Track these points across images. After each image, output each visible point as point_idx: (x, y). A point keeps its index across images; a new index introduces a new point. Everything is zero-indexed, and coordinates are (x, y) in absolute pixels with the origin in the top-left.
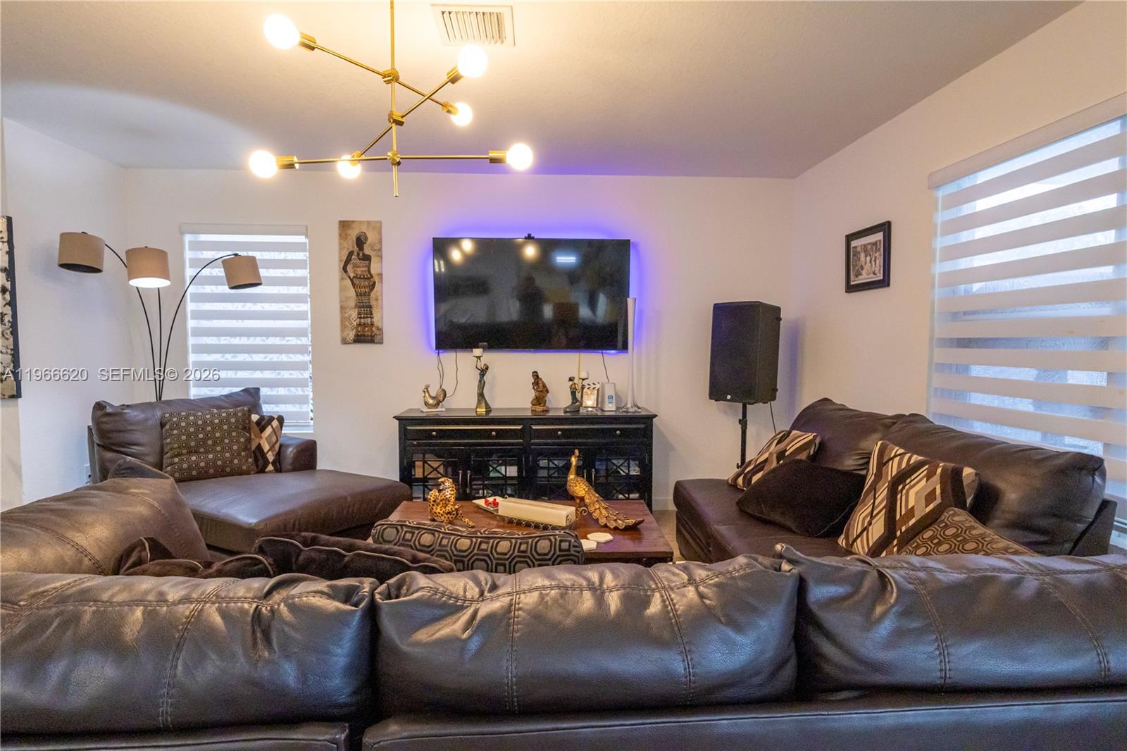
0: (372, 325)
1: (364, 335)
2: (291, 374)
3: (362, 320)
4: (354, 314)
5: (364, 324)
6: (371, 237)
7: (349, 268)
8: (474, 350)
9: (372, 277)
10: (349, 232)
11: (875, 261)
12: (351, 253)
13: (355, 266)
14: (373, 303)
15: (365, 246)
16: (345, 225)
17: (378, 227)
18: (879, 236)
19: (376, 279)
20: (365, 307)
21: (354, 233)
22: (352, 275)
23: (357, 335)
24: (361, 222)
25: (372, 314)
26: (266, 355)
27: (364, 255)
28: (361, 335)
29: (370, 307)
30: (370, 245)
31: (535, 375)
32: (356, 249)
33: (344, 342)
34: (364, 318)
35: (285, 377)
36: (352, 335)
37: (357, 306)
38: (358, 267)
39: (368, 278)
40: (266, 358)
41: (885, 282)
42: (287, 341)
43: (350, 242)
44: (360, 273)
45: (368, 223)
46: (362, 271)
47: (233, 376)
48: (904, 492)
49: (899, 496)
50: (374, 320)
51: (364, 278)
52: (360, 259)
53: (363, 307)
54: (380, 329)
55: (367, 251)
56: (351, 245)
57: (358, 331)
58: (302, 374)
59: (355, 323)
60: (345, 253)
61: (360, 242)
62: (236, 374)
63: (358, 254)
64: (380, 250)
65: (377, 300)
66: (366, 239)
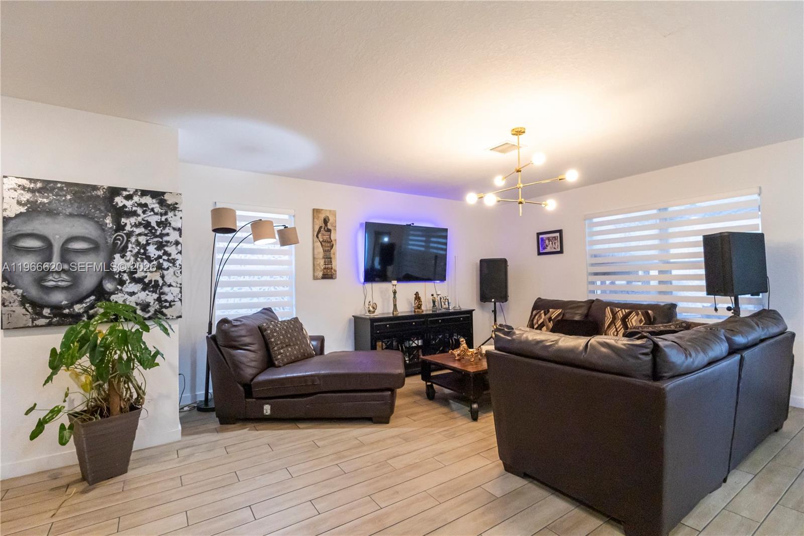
0: (332, 268)
1: (328, 275)
2: (276, 299)
3: (327, 266)
4: (322, 262)
5: (327, 268)
6: (331, 219)
7: (320, 236)
8: (392, 281)
9: (332, 241)
10: (320, 215)
11: (555, 244)
12: (321, 227)
13: (323, 235)
14: (332, 256)
15: (328, 224)
16: (316, 212)
17: (334, 213)
18: (558, 234)
19: (334, 242)
20: (328, 259)
21: (322, 216)
22: (321, 240)
23: (323, 275)
24: (326, 210)
25: (331, 262)
26: (260, 287)
27: (327, 228)
28: (326, 275)
29: (331, 258)
30: (331, 223)
31: (417, 294)
32: (323, 225)
33: (315, 278)
34: (327, 264)
35: (273, 301)
36: (320, 274)
37: (324, 258)
38: (324, 235)
39: (329, 242)
40: (260, 289)
41: (561, 252)
42: (275, 278)
43: (320, 221)
44: (325, 239)
45: (330, 211)
46: (326, 238)
47: (239, 302)
48: (629, 321)
49: (628, 323)
50: (333, 266)
51: (327, 242)
52: (326, 231)
53: (327, 258)
54: (335, 271)
55: (329, 227)
56: (320, 223)
57: (324, 272)
58: (283, 299)
59: (322, 268)
60: (317, 229)
61: (326, 221)
62: (240, 300)
63: (325, 228)
64: (335, 227)
65: (334, 254)
66: (329, 220)
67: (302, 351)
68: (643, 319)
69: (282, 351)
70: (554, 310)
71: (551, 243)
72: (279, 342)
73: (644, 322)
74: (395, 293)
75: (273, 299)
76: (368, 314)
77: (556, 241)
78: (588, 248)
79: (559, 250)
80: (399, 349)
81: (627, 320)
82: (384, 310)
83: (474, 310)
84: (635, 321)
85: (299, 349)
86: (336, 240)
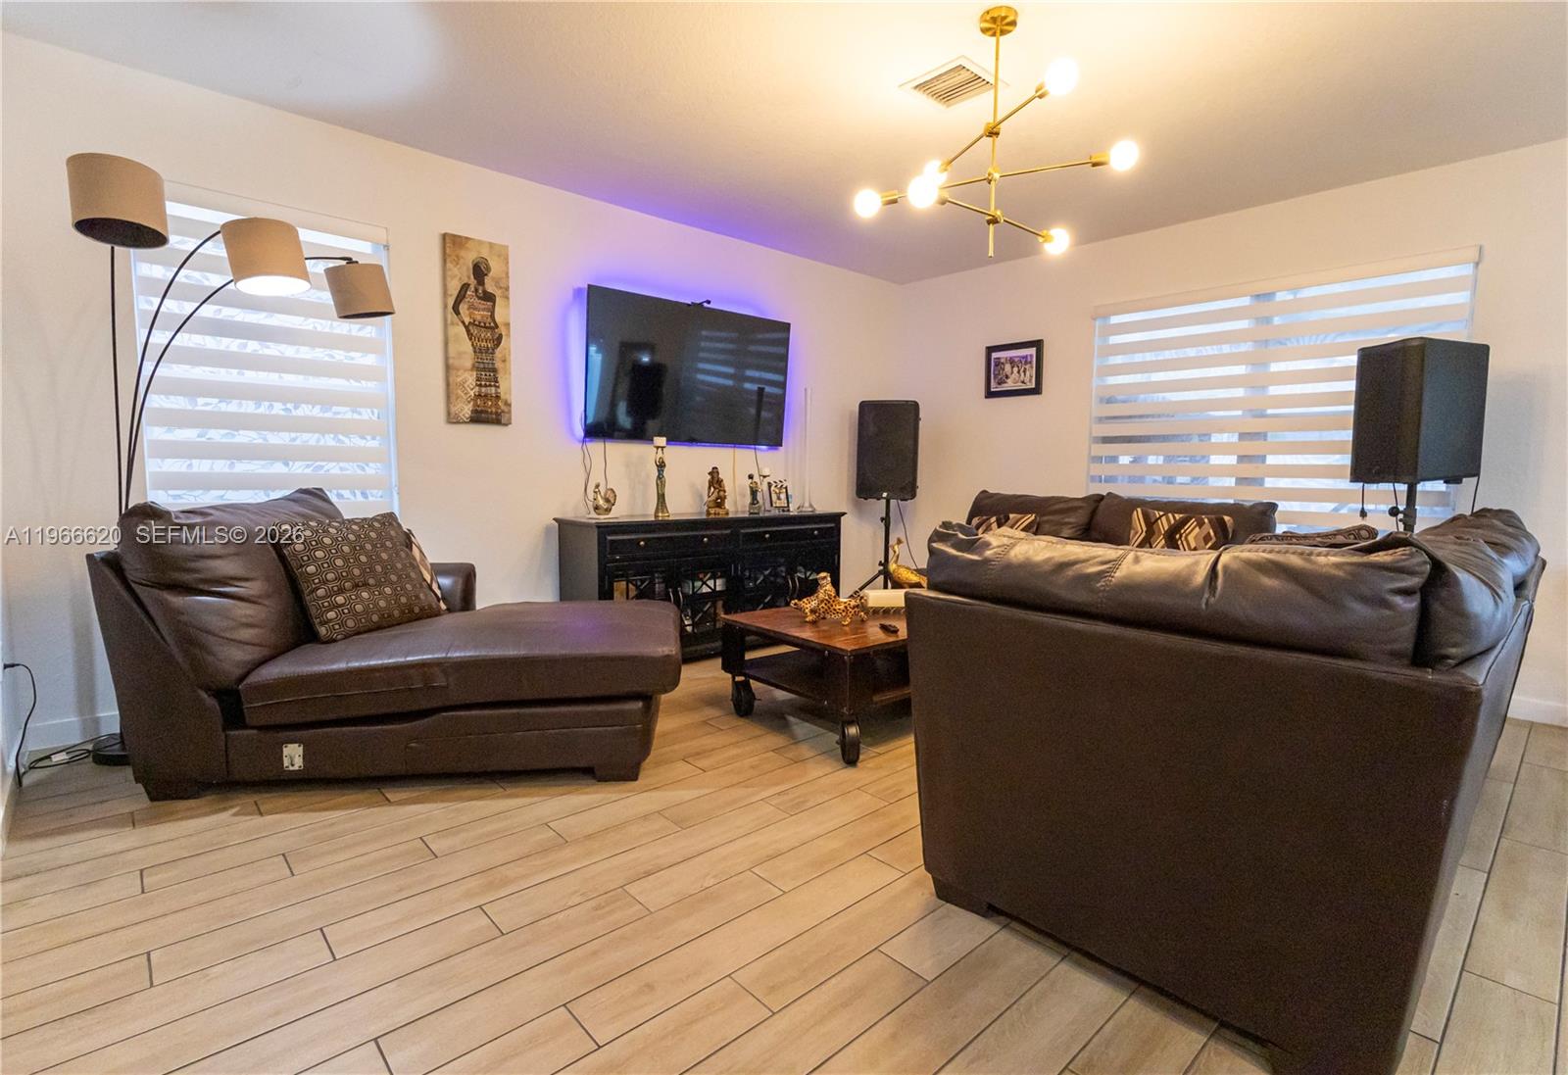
0: (498, 397)
1: (487, 412)
2: (341, 469)
3: (483, 390)
4: (471, 379)
5: (486, 396)
6: (495, 267)
7: (463, 308)
8: (655, 438)
9: (497, 326)
10: (462, 253)
11: (1024, 372)
12: (465, 287)
13: (471, 307)
14: (498, 365)
15: (487, 280)
16: (451, 244)
17: (503, 254)
18: (1032, 351)
19: (502, 330)
20: (488, 372)
21: (470, 257)
22: (467, 320)
23: (475, 411)
24: (480, 243)
25: (497, 382)
26: (293, 435)
27: (485, 292)
28: (482, 412)
29: (495, 370)
30: (493, 279)
31: (714, 472)
32: (473, 282)
33: (452, 419)
34: (486, 386)
35: (333, 471)
36: (467, 410)
37: (474, 368)
38: (475, 309)
39: (491, 328)
40: (294, 440)
41: (1037, 390)
42: (335, 413)
43: (465, 268)
44: (479, 318)
45: (491, 245)
46: (483, 316)
47: (227, 470)
48: (1183, 539)
49: (1179, 542)
50: (501, 390)
51: (485, 327)
52: (479, 298)
53: (484, 369)
54: (508, 404)
55: (490, 287)
56: (462, 274)
57: (476, 405)
58: (363, 469)
59: (472, 393)
60: (454, 290)
61: (480, 271)
62: (232, 465)
63: (476, 290)
64: (507, 289)
65: (504, 361)
66: (488, 269)
67: (403, 600)
68: (1212, 534)
69: (340, 599)
70: (1019, 516)
71: (1016, 369)
72: (330, 576)
73: (1214, 539)
74: (661, 466)
75: (333, 468)
76: (593, 515)
77: (1027, 367)
78: (1095, 382)
79: (1033, 386)
80: (670, 600)
81: (1178, 536)
82: (632, 506)
83: (844, 514)
84: (1195, 538)
85: (396, 596)
86: (508, 325)
